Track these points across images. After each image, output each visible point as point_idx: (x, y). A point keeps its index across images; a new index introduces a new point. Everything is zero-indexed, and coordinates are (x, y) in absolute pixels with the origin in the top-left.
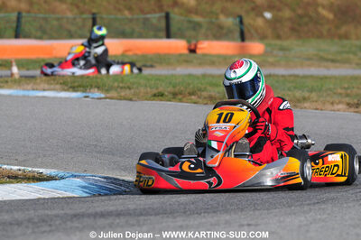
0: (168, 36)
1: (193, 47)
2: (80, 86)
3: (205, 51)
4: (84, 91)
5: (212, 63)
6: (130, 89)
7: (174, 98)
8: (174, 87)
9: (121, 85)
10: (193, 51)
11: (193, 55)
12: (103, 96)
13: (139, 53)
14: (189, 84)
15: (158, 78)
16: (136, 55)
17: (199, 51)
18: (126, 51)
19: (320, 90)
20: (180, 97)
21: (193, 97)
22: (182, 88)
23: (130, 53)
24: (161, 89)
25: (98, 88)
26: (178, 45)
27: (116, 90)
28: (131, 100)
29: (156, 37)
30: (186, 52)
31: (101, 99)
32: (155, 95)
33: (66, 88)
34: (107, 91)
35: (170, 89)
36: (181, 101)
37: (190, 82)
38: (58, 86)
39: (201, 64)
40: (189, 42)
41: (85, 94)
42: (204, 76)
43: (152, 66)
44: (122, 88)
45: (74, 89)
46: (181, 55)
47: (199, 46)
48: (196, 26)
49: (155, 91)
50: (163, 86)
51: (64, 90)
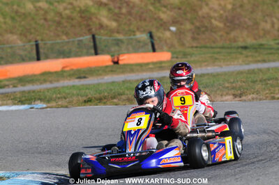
0: (96, 54)
1: (116, 60)
2: (26, 100)
3: (125, 62)
4: (30, 104)
5: (132, 71)
6: (65, 98)
7: (100, 102)
8: (100, 94)
9: (59, 96)
10: (116, 63)
11: (116, 65)
12: (45, 106)
13: (75, 68)
14: (111, 90)
15: (88, 87)
16: (72, 70)
17: (120, 62)
18: (64, 68)
19: (213, 86)
20: (104, 101)
21: (115, 100)
22: (106, 94)
23: (68, 69)
24: (90, 96)
25: (41, 100)
26: (105, 59)
27: (55, 100)
28: (67, 107)
29: (88, 54)
30: (111, 63)
31: (43, 108)
32: (85, 101)
33: (16, 102)
34: (49, 101)
35: (97, 96)
36: (105, 104)
37: (112, 88)
38: (10, 102)
39: (123, 72)
40: (112, 56)
41: (30, 106)
42: (124, 82)
43: (85, 77)
44: (59, 98)
45: (22, 102)
46: (107, 67)
47: (121, 58)
48: (118, 43)
49: (85, 98)
50: (91, 94)
51: (14, 104)
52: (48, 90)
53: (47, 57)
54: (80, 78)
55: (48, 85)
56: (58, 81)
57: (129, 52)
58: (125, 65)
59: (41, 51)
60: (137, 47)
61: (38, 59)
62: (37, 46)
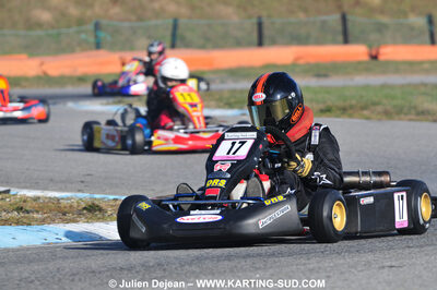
0: (346, 41)
1: (374, 53)
3: (388, 57)
5: (397, 71)
7: (343, 113)
8: (344, 101)
10: (374, 57)
11: (374, 62)
13: (312, 61)
14: (361, 97)
15: (328, 90)
16: (308, 64)
17: (381, 58)
18: (297, 59)
21: (365, 112)
22: (354, 102)
23: (301, 62)
24: (329, 103)
26: (358, 51)
29: (334, 42)
30: (366, 58)
32: (321, 111)
35: (340, 103)
36: (351, 116)
37: (364, 94)
38: (213, 103)
39: (384, 72)
40: (370, 47)
41: (241, 112)
42: (384, 86)
43: (326, 76)
45: (230, 105)
46: (360, 63)
47: (382, 51)
48: (381, 28)
49: (322, 106)
50: (332, 100)
51: (219, 107)
53: (274, 42)
54: (318, 76)
57: (395, 43)
58: (388, 63)
59: (266, 32)
60: (409, 37)
61: (260, 44)
62: (260, 25)
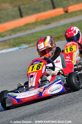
0: (54, 8)
1: (66, 10)
4: (19, 46)
8: (58, 34)
9: (34, 39)
10: (66, 12)
11: (67, 14)
12: (27, 46)
13: (43, 19)
17: (69, 11)
18: (37, 19)
20: (61, 38)
23: (39, 20)
25: (25, 43)
26: (59, 11)
29: (50, 9)
30: (63, 13)
31: (26, 48)
33: (11, 46)
35: (56, 36)
38: (8, 46)
40: (64, 8)
43: (49, 23)
45: (14, 46)
46: (61, 15)
47: (69, 8)
51: (10, 48)
52: (28, 35)
54: (47, 24)
55: (28, 32)
56: (34, 28)
58: (72, 13)
61: (21, 16)
62: (20, 10)
